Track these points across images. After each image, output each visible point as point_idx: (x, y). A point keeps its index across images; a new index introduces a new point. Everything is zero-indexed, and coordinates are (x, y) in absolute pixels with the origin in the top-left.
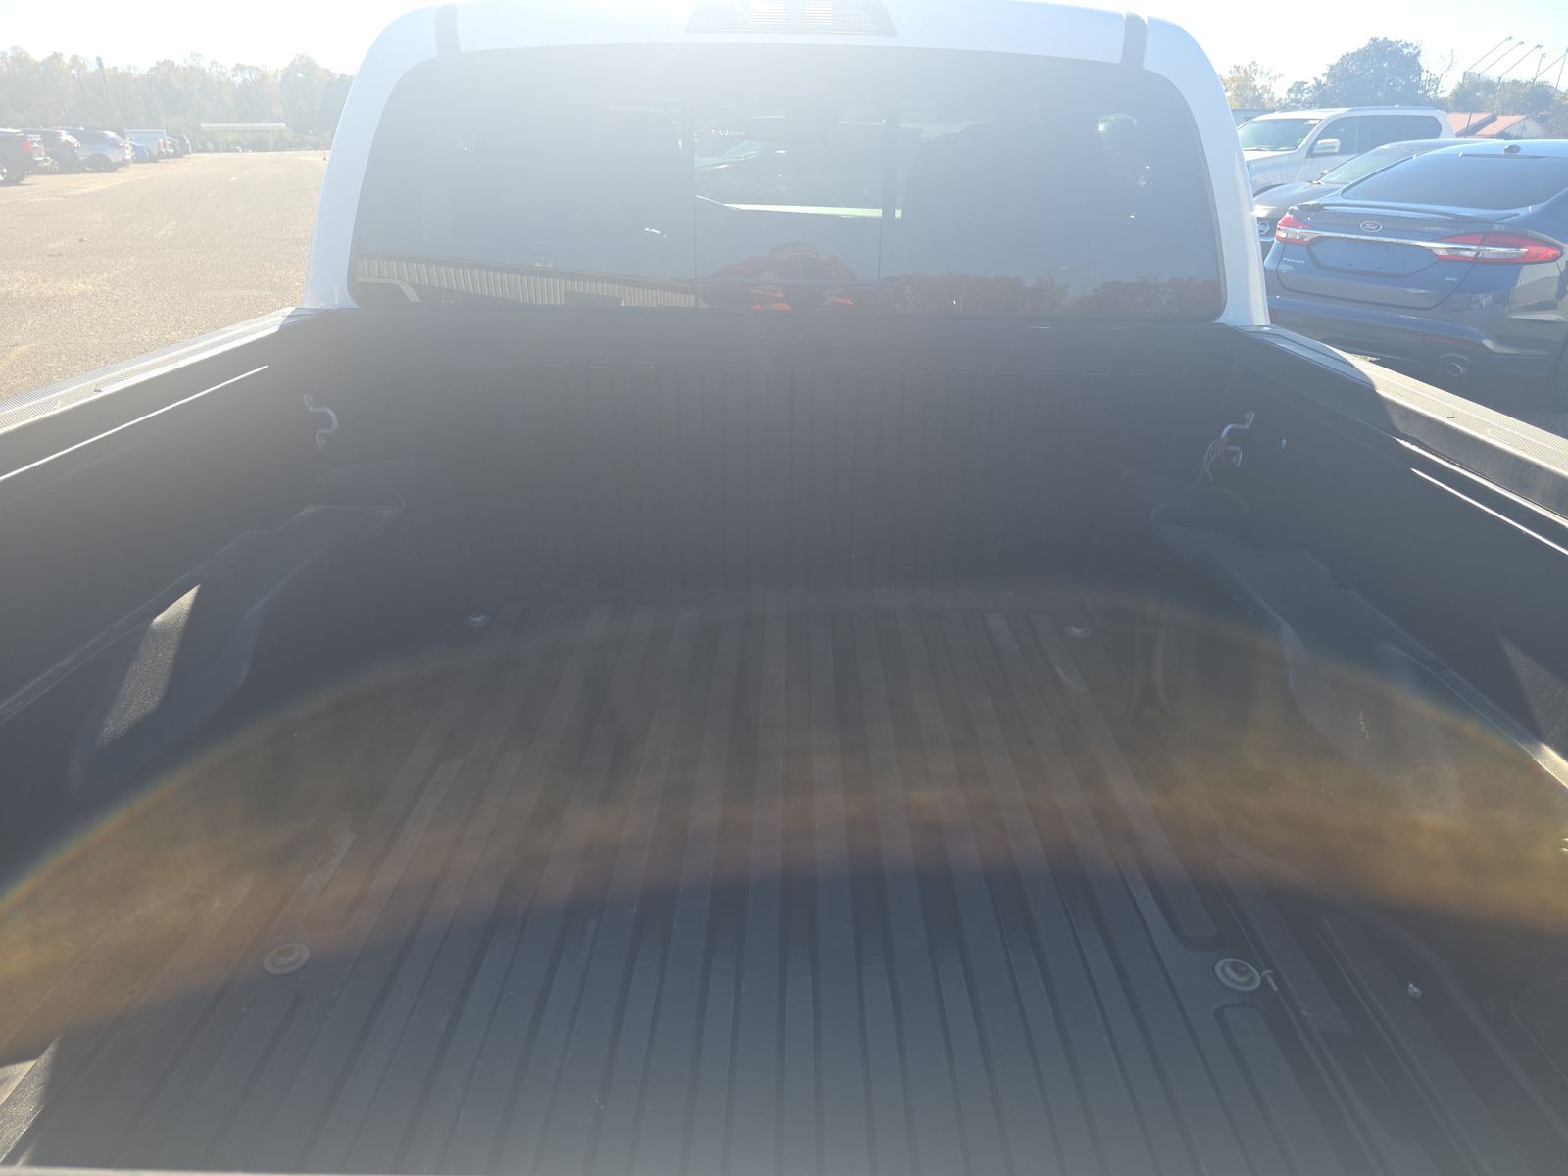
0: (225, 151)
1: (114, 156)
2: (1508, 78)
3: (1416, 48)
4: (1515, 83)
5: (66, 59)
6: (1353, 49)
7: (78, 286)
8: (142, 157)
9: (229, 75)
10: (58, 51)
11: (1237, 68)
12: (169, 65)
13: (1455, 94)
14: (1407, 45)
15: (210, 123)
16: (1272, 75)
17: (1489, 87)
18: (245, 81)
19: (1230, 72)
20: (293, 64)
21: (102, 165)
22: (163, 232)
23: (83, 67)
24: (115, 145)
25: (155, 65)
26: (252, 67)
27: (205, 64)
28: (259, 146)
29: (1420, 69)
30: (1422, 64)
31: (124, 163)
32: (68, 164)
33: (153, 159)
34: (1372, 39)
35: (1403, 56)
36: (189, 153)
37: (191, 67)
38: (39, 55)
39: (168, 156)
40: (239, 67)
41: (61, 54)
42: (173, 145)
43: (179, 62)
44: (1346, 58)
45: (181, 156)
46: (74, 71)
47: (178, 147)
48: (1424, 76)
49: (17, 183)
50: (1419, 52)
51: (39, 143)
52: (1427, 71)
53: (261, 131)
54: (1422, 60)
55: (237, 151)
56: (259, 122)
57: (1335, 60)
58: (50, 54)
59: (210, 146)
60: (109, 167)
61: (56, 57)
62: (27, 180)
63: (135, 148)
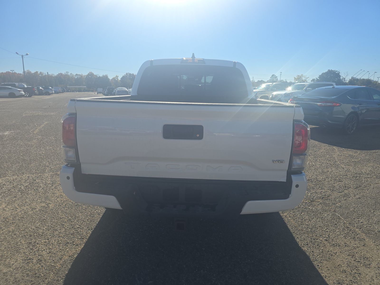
0: (72, 92)
1: (50, 92)
2: (362, 78)
3: (339, 72)
4: (363, 79)
5: (39, 73)
6: (324, 72)
7: (52, 114)
8: (56, 93)
9: (74, 76)
10: (37, 71)
11: (298, 76)
12: (61, 74)
13: (349, 81)
14: (337, 71)
15: (69, 86)
16: (307, 77)
17: (357, 80)
18: (77, 77)
19: (297, 77)
20: (89, 74)
21: (48, 94)
22: (66, 105)
23: (42, 74)
24: (51, 89)
25: (58, 74)
26: (79, 75)
27: (69, 74)
28: (80, 91)
29: (340, 76)
30: (340, 75)
31: (52, 93)
32: (41, 93)
33: (58, 93)
34: (328, 70)
35: (336, 73)
36: (65, 92)
37: (66, 74)
38: (33, 72)
39: (61, 92)
40: (77, 75)
41: (38, 72)
42: (62, 90)
43: (63, 73)
44: (323, 74)
45: (63, 93)
46: (40, 75)
47: (63, 91)
48: (341, 77)
49: (30, 97)
50: (340, 73)
51: (36, 89)
52: (342, 77)
53: (80, 88)
54: (340, 74)
55: (75, 92)
56: (80, 86)
57: (320, 74)
58: (35, 72)
59: (69, 91)
60: (49, 94)
61: (37, 72)
62: (33, 96)
63: (54, 91)
